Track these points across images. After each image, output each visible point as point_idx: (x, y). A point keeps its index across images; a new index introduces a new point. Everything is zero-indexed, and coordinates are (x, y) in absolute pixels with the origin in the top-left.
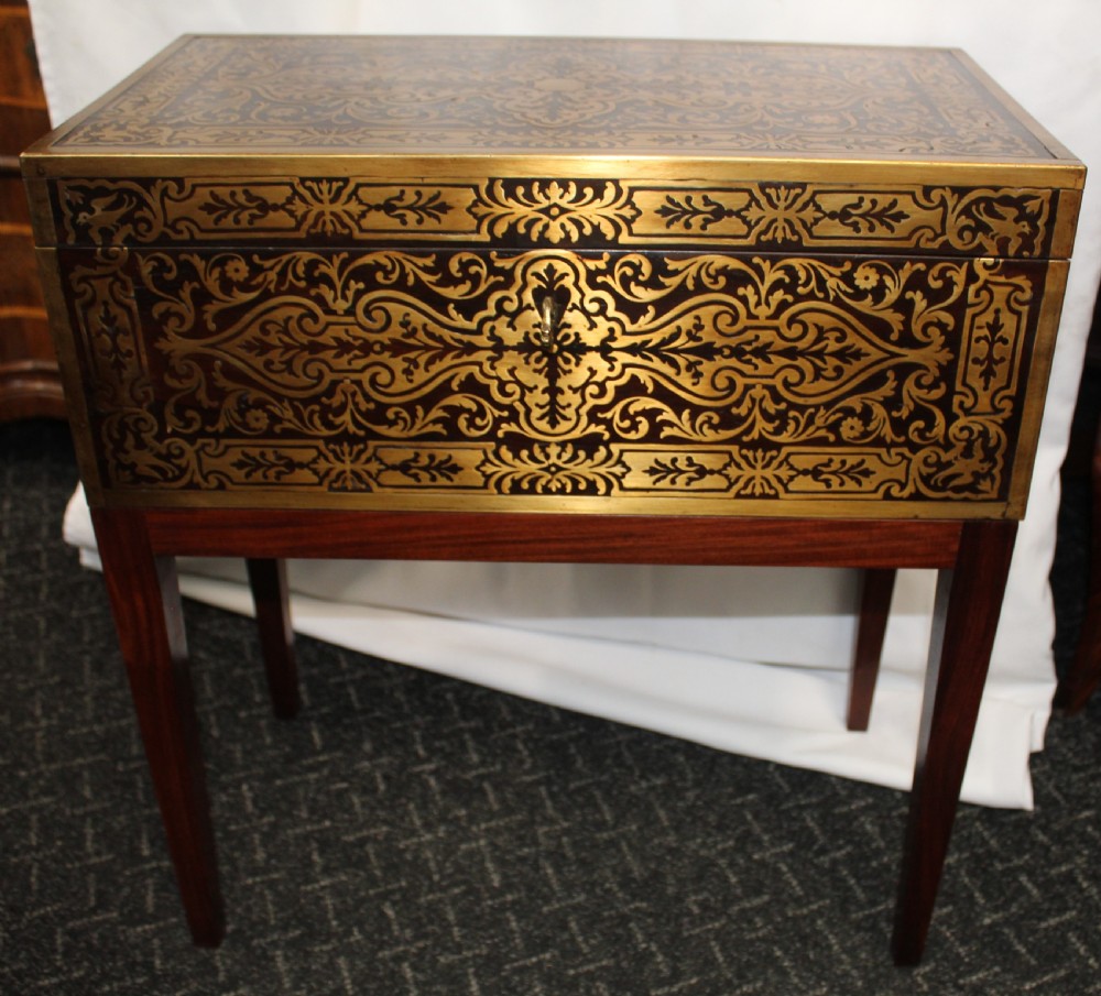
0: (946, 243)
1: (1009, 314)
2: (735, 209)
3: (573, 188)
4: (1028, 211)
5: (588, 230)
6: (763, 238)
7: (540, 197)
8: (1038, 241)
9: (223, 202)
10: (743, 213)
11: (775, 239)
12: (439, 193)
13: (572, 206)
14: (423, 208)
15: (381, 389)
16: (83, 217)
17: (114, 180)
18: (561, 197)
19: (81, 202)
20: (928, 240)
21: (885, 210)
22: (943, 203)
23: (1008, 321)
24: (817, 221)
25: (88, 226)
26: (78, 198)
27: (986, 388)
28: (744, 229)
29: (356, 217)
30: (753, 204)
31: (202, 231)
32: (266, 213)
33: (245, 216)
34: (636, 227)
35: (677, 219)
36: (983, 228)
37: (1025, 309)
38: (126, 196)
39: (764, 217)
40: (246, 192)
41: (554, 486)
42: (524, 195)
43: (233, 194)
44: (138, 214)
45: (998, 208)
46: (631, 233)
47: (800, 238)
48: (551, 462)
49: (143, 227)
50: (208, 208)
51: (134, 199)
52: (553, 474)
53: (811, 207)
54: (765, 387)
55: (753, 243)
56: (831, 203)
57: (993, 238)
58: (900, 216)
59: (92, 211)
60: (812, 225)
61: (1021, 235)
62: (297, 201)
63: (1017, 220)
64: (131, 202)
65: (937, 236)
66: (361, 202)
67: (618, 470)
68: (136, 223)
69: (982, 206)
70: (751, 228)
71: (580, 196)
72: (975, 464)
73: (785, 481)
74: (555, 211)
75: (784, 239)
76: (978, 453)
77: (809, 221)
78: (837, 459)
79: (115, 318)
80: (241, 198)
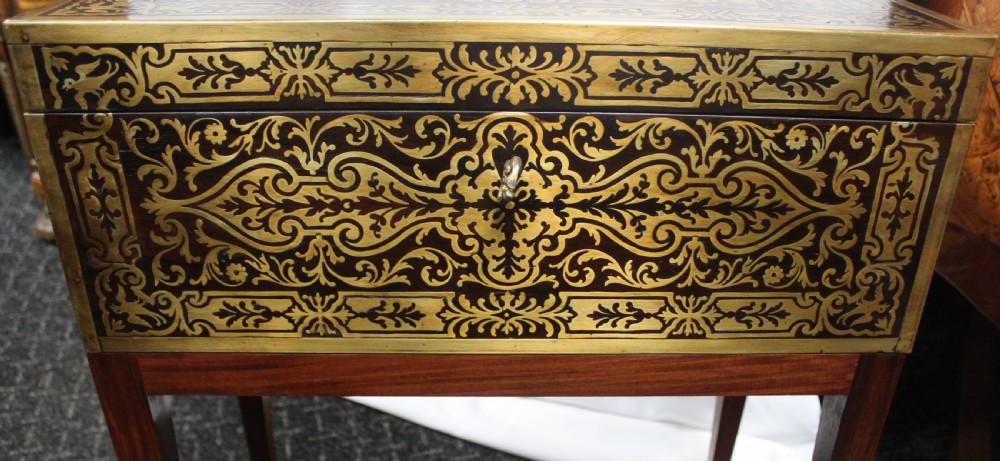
0: (869, 107)
1: (917, 172)
2: (683, 73)
3: (533, 52)
4: (944, 77)
5: (546, 93)
6: (707, 101)
7: (502, 61)
8: (949, 105)
9: (201, 67)
10: (690, 77)
11: (717, 102)
12: (407, 57)
13: (532, 70)
14: (391, 72)
15: (351, 244)
16: (68, 83)
17: (97, 46)
18: (522, 61)
19: (66, 68)
20: (853, 104)
21: (818, 75)
22: (869, 69)
23: (916, 178)
24: (756, 85)
25: (73, 92)
26: (62, 64)
27: (891, 239)
28: (689, 93)
29: (328, 81)
30: (700, 68)
31: (182, 95)
32: (242, 78)
33: (222, 81)
34: (592, 90)
35: (629, 82)
36: (902, 92)
37: (931, 168)
38: (108, 62)
39: (708, 81)
40: (223, 57)
41: (507, 329)
42: (487, 59)
43: (211, 59)
44: (121, 80)
45: (918, 75)
46: (586, 96)
47: (740, 101)
48: (505, 308)
49: (126, 92)
50: (187, 73)
51: (117, 65)
52: (507, 319)
53: (752, 72)
54: (700, 239)
55: (698, 105)
56: (770, 68)
57: (910, 101)
58: (831, 81)
59: (76, 77)
60: (752, 88)
61: (935, 99)
62: (271, 65)
63: (932, 86)
64: (114, 68)
65: (861, 100)
66: (332, 67)
67: (566, 315)
68: (119, 88)
69: (904, 72)
70: (696, 91)
71: (540, 60)
72: (875, 306)
73: (712, 323)
74: (516, 75)
75: (726, 101)
76: (879, 296)
77: (749, 85)
78: (759, 303)
79: (103, 180)
80: (219, 63)
